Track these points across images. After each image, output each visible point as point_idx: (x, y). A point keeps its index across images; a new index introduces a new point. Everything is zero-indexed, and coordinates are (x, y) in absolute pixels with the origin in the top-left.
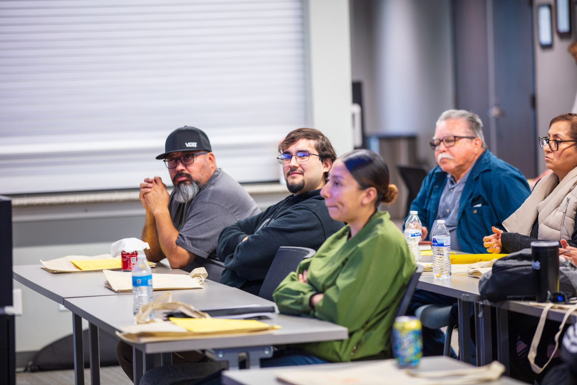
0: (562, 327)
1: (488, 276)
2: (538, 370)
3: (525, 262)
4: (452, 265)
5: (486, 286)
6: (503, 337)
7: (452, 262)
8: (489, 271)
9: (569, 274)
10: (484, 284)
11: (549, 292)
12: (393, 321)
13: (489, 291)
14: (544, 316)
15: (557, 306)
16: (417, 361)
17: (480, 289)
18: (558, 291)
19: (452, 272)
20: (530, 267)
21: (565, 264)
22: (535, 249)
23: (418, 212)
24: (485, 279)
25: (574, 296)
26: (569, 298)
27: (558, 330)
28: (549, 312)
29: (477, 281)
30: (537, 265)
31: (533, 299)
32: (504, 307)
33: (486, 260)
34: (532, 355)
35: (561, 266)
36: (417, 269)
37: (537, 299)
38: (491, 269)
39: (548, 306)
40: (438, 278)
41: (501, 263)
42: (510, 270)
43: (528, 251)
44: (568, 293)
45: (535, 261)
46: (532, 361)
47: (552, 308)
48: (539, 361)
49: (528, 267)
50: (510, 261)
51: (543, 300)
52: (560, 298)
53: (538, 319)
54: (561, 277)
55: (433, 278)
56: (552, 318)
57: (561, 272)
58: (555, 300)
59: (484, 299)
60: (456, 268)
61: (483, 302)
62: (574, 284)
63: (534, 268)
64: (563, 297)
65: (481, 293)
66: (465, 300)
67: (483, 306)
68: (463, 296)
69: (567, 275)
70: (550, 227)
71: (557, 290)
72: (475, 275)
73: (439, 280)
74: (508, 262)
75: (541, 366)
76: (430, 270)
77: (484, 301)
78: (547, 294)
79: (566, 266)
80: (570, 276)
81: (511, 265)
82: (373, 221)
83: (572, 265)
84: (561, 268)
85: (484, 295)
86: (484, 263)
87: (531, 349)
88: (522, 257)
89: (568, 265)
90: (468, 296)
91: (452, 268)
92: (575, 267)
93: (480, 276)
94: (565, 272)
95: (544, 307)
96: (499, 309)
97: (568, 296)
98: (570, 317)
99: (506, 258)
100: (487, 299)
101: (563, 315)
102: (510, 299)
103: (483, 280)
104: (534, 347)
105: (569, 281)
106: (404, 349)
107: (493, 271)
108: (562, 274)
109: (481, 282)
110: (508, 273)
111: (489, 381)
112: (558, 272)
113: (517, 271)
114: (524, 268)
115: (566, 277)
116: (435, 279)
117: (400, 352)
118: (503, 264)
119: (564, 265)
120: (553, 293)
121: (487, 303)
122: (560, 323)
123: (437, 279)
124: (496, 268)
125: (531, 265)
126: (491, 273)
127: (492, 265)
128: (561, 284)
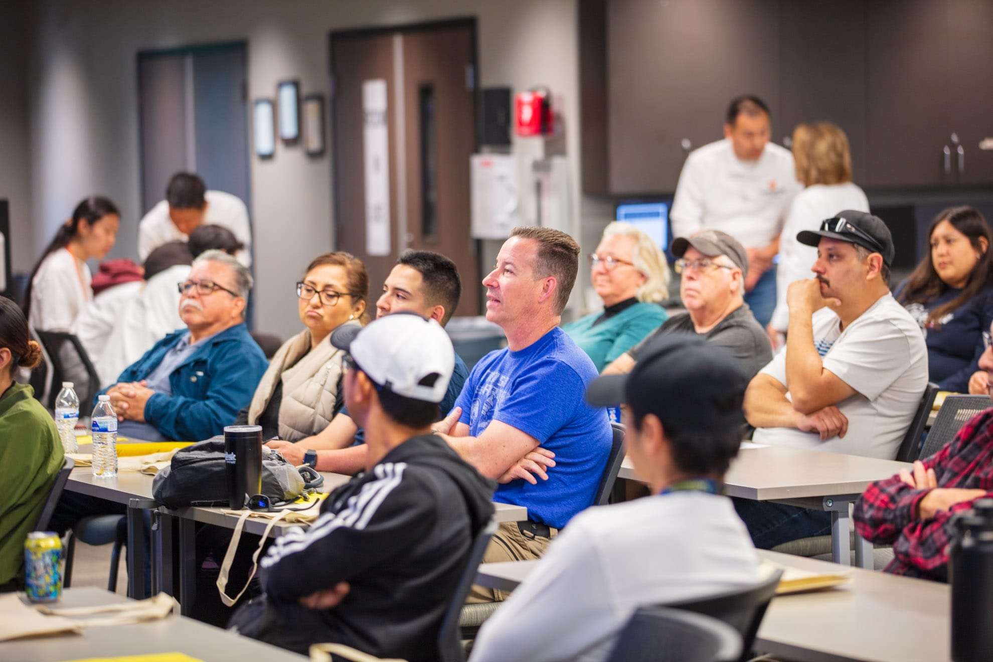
0: (262, 542)
1: (165, 473)
2: (229, 602)
3: (216, 454)
4: (119, 459)
5: (163, 487)
6: (187, 557)
7: (119, 454)
8: (168, 467)
9: (275, 470)
10: (159, 484)
11: (247, 495)
12: (24, 537)
13: (166, 494)
14: (238, 529)
15: (257, 513)
16: (58, 593)
17: (155, 490)
18: (260, 494)
19: (119, 467)
20: (223, 461)
21: (271, 456)
22: (230, 436)
23: (74, 385)
24: (161, 477)
25: (281, 500)
26: (273, 503)
27: (258, 547)
28: (246, 523)
29: (152, 479)
30: (231, 458)
31: (225, 505)
32: (187, 516)
33: (166, 451)
34: (222, 582)
35: (264, 459)
36: (65, 463)
37: (231, 505)
38: (169, 463)
39: (245, 514)
40: (98, 476)
41: (183, 456)
42: (194, 465)
43: (220, 439)
44: (273, 496)
45: (230, 453)
46: (222, 590)
47: (250, 516)
48: (231, 590)
49: (220, 461)
50: (196, 452)
51: (239, 507)
52: (261, 504)
53: (231, 532)
54: (264, 474)
55: (93, 475)
56: (250, 530)
57: (264, 467)
58: (254, 507)
59: (161, 505)
60: (125, 463)
61: (158, 510)
62: (282, 483)
63: (228, 462)
64: (266, 501)
65: (155, 496)
66: (134, 506)
67: (159, 514)
68: (131, 501)
69: (273, 472)
70: (301, 402)
71: (258, 493)
72: (149, 472)
73: (101, 479)
74: (193, 454)
75: (233, 598)
76: (88, 464)
77: (160, 508)
78: (244, 497)
79: (272, 459)
80: (276, 473)
81: (197, 458)
82: (11, 396)
83: (280, 459)
84: (264, 462)
85: (159, 500)
86: (161, 455)
87: (221, 573)
88: (213, 447)
89: (274, 458)
90: (137, 501)
91: (118, 462)
92: (284, 461)
93: (156, 472)
94: (269, 467)
95: (240, 515)
96: (183, 519)
97: (273, 500)
98: (273, 529)
99: (191, 448)
100: (164, 505)
101: (265, 525)
102: (195, 505)
103: (158, 479)
104: (225, 570)
105: (275, 479)
106: (37, 578)
107: (172, 466)
108: (266, 469)
109: (155, 482)
110: (193, 469)
111: (153, 619)
112: (259, 467)
113: (205, 466)
114: (214, 461)
115: (271, 474)
116: (95, 478)
117: (32, 581)
118: (187, 457)
119: (268, 458)
120: (252, 496)
121: (164, 510)
122: (260, 537)
123: (97, 478)
124: (175, 462)
125: (224, 459)
126: (169, 469)
127: (171, 458)
128: (264, 484)
